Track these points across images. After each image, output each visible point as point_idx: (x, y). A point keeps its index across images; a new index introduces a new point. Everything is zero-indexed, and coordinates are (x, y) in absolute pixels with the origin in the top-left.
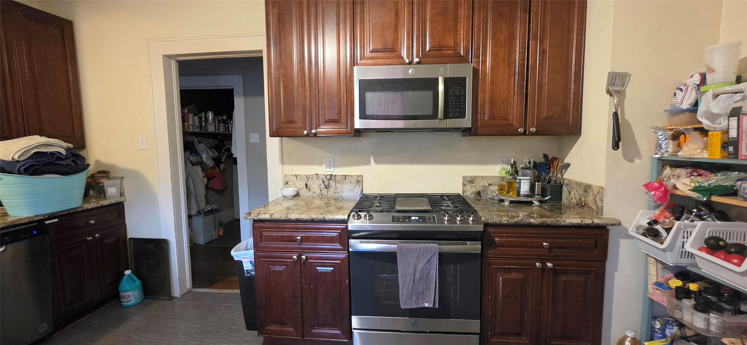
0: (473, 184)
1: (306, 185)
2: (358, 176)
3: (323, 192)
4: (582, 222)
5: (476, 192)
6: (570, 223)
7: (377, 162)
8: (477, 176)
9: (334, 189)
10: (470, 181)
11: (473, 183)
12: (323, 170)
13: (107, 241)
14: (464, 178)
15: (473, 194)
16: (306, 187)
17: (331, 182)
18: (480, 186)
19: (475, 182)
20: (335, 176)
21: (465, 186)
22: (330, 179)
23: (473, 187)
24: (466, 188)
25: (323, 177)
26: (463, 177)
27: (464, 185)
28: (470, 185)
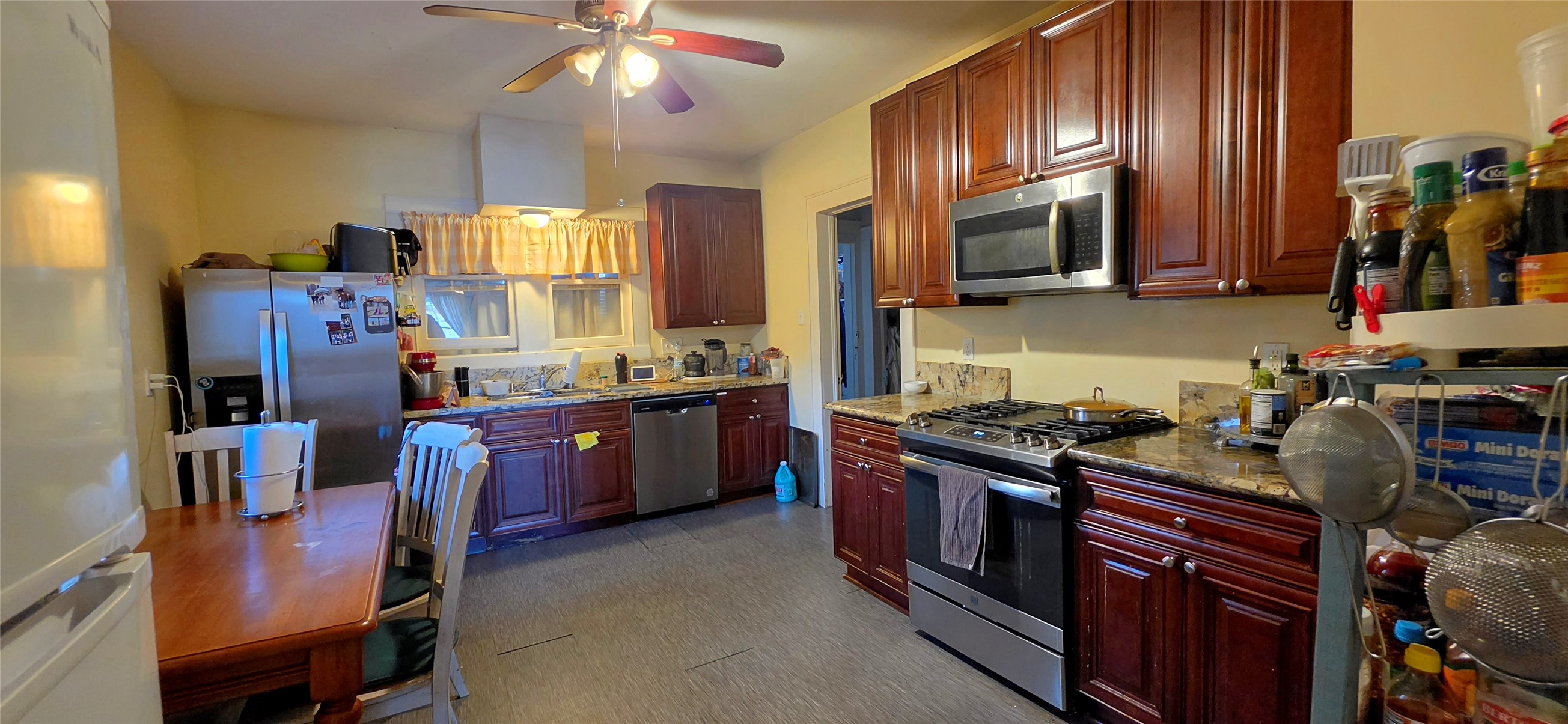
0: (1202, 400)
1: (939, 378)
2: (1002, 369)
3: (958, 391)
4: (1258, 488)
5: (1209, 417)
6: (1230, 486)
7: (1031, 348)
8: (1210, 384)
9: (970, 388)
10: (1195, 393)
11: (1201, 398)
12: (960, 358)
13: (768, 424)
14: (1183, 385)
15: (1200, 421)
16: (940, 382)
17: (967, 377)
18: (1218, 406)
19: (1205, 398)
20: (973, 367)
21: (1185, 403)
22: (967, 372)
23: (1200, 407)
24: (1185, 408)
25: (959, 368)
26: (1181, 383)
27: (1182, 401)
28: (1194, 403)
